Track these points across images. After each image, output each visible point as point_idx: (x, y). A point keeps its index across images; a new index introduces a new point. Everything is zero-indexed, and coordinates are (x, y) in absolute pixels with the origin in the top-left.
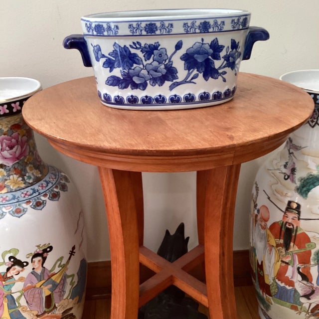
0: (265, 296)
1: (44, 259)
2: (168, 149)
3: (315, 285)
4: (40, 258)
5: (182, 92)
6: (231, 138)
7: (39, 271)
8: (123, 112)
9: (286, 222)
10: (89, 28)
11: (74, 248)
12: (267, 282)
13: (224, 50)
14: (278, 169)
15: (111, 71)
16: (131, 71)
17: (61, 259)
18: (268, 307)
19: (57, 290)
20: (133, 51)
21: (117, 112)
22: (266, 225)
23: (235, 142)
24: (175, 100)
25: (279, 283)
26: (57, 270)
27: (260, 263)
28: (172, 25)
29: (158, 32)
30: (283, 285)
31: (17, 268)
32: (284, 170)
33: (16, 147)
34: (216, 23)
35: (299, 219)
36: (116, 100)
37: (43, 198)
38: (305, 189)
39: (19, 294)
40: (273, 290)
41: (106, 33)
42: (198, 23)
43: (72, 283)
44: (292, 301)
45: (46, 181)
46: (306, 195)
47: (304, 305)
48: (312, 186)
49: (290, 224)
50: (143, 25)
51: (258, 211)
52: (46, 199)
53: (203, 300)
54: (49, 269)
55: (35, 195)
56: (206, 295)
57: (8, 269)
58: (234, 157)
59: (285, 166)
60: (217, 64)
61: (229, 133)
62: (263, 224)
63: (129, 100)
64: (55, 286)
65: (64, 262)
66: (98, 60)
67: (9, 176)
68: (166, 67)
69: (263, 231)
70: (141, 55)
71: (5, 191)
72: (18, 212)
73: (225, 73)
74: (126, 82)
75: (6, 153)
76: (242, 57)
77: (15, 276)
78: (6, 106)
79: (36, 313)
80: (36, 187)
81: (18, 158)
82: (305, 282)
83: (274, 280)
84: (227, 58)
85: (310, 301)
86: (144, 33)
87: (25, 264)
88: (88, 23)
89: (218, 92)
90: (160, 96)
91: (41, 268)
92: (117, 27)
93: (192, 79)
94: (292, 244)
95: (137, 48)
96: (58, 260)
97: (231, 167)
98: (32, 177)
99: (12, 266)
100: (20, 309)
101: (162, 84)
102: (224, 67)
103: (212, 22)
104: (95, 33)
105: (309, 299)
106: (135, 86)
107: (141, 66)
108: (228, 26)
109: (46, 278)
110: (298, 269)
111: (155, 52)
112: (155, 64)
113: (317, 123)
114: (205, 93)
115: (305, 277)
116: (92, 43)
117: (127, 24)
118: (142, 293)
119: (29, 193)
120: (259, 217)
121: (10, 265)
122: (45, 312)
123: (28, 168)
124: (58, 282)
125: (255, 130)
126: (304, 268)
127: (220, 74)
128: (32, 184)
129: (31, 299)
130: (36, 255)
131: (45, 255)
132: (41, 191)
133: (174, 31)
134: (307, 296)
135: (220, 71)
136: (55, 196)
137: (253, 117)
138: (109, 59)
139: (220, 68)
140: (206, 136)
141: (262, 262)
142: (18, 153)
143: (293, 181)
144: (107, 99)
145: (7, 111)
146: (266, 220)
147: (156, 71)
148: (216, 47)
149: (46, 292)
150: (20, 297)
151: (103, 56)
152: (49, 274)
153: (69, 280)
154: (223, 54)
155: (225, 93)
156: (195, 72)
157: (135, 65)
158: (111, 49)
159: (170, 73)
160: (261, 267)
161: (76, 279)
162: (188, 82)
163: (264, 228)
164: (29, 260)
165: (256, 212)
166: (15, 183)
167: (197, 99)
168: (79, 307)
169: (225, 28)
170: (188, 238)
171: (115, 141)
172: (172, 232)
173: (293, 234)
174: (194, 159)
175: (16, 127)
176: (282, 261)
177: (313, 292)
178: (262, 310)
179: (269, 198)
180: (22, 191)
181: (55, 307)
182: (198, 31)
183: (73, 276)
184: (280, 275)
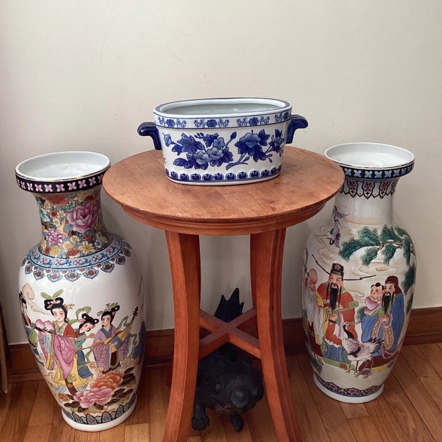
0: (317, 358)
1: (112, 317)
2: (226, 218)
3: (361, 342)
4: (108, 316)
5: (236, 171)
6: (274, 209)
7: (107, 329)
8: (188, 187)
9: (332, 283)
10: (162, 121)
11: (137, 309)
12: (317, 342)
13: (270, 138)
14: (325, 235)
15: (178, 155)
16: (195, 155)
17: (127, 318)
18: (320, 369)
19: (122, 348)
20: (197, 140)
21: (182, 187)
22: (314, 287)
23: (276, 213)
24: (231, 177)
25: (328, 341)
26: (123, 328)
27: (311, 325)
28: (228, 121)
29: (217, 126)
30: (331, 343)
31: (89, 325)
32: (330, 236)
33: (88, 216)
34: (262, 119)
35: (342, 280)
36: (181, 177)
37: (111, 262)
38: (347, 252)
39: (89, 350)
40: (324, 350)
41: (175, 126)
42: (248, 119)
43: (134, 343)
44: (341, 359)
45: (112, 247)
46: (349, 257)
47: (352, 363)
48: (353, 250)
49: (335, 285)
50: (206, 121)
51: (308, 275)
52: (114, 262)
53: (256, 352)
54: (116, 327)
55: (104, 259)
56: (259, 348)
57: (81, 326)
58: (277, 224)
59: (331, 232)
60: (264, 149)
61: (272, 205)
62: (312, 286)
63: (193, 177)
64: (121, 343)
65: (129, 321)
66: (167, 145)
67: (81, 242)
68: (223, 152)
69: (312, 293)
70: (203, 143)
71: (78, 255)
72: (91, 274)
73: (271, 155)
74: (190, 163)
75: (80, 222)
76: (285, 141)
77: (86, 333)
78: (84, 181)
79: (102, 369)
80: (104, 252)
81: (89, 226)
82: (351, 340)
83: (323, 340)
84: (272, 144)
85: (358, 359)
86: (206, 127)
87: (96, 321)
88: (161, 118)
89: (266, 171)
90: (218, 174)
91: (109, 326)
92: (185, 122)
93: (244, 160)
94: (337, 304)
95: (200, 138)
96: (124, 319)
97: (277, 232)
98: (101, 243)
99: (85, 322)
100: (88, 365)
101: (220, 164)
102: (271, 151)
103: (259, 118)
104: (167, 126)
105: (357, 357)
106: (198, 166)
107: (204, 151)
108: (272, 120)
109: (113, 335)
110: (344, 326)
111: (215, 140)
112: (215, 149)
113: (356, 193)
114: (255, 171)
115: (351, 335)
116: (163, 132)
117: (193, 120)
118: (201, 347)
119: (99, 258)
120: (309, 280)
121: (83, 322)
122: (110, 369)
123: (97, 235)
124: (123, 340)
125: (293, 203)
126: (350, 325)
127: (267, 157)
128: (101, 250)
129: (99, 356)
130: (105, 313)
131: (113, 313)
132: (109, 256)
133: (230, 125)
134: (354, 354)
135: (267, 154)
136: (121, 261)
137: (293, 192)
138: (178, 145)
139: (267, 152)
140: (255, 208)
141: (312, 323)
142: (89, 222)
143: (337, 246)
144: (174, 176)
145: (85, 185)
146: (315, 283)
147: (215, 155)
148: (263, 136)
149: (112, 349)
150: (89, 353)
151: (173, 143)
152: (116, 332)
153: (132, 339)
154: (269, 141)
155: (272, 171)
156: (247, 155)
157: (198, 151)
158: (180, 138)
159: (227, 157)
160: (312, 328)
161: (138, 339)
162: (241, 163)
163: (313, 290)
164: (99, 318)
165: (306, 276)
166: (87, 248)
167: (249, 177)
168: (139, 368)
169: (270, 122)
170: (243, 303)
171: (186, 212)
172: (227, 298)
173: (338, 294)
174: (246, 225)
175: (90, 198)
176: (329, 320)
177: (359, 350)
178: (316, 373)
179: (317, 262)
180: (93, 255)
181: (119, 365)
182: (248, 125)
183: (135, 335)
184: (329, 334)
